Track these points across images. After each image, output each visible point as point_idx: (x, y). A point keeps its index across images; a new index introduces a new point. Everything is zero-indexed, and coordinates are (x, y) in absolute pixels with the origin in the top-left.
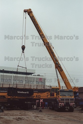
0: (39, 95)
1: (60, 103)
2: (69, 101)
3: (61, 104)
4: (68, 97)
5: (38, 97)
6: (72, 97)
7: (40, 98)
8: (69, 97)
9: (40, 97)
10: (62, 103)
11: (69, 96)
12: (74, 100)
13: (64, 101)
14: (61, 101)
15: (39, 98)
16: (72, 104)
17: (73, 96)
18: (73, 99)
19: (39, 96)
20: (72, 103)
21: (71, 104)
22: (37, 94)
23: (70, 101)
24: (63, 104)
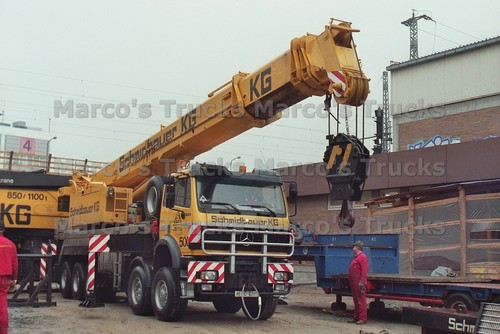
0: (19, 207)
1: (201, 265)
2: (259, 249)
3: (204, 269)
4: (251, 222)
5: (14, 218)
6: (280, 219)
7: (28, 222)
8: (259, 223)
9: (29, 215)
10: (214, 265)
11: (259, 214)
12: (291, 244)
13: (227, 248)
14: (208, 247)
15: (18, 222)
16: (276, 271)
17: (284, 216)
18: (286, 239)
19: (22, 211)
20: (278, 266)
21: (271, 272)
22: (9, 196)
23: (270, 249)
24: (221, 271)
